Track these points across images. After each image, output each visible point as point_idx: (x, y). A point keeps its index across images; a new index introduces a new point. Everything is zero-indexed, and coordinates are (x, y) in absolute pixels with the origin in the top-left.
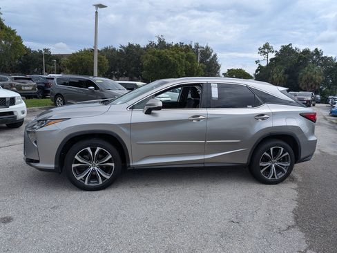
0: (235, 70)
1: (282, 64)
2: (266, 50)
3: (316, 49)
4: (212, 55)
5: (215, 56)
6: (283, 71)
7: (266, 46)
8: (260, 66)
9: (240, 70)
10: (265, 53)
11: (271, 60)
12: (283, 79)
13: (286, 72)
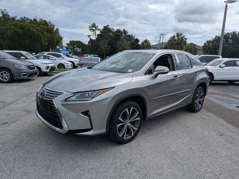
0: (75, 41)
1: (105, 39)
2: (94, 28)
3: (124, 30)
4: (55, 29)
5: (57, 29)
6: (107, 43)
7: (94, 25)
8: (91, 39)
9: (79, 41)
10: (93, 30)
11: (98, 35)
12: (107, 49)
13: (109, 44)
